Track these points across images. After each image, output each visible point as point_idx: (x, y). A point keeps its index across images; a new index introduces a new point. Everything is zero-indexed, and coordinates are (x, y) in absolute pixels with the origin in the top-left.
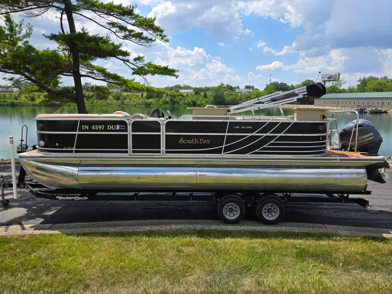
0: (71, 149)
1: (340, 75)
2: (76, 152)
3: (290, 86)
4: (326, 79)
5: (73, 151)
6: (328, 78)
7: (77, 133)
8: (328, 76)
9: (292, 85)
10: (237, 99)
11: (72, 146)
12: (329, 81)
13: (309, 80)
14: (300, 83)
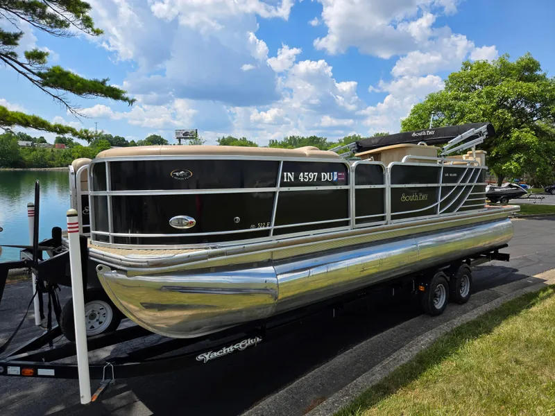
0: (264, 228)
1: (198, 131)
2: (277, 232)
3: (129, 142)
4: (181, 135)
5: (269, 230)
6: (184, 135)
7: (278, 189)
8: (184, 132)
9: (133, 141)
10: (47, 157)
11: (267, 220)
12: (185, 138)
13: (155, 136)
14: (144, 139)
